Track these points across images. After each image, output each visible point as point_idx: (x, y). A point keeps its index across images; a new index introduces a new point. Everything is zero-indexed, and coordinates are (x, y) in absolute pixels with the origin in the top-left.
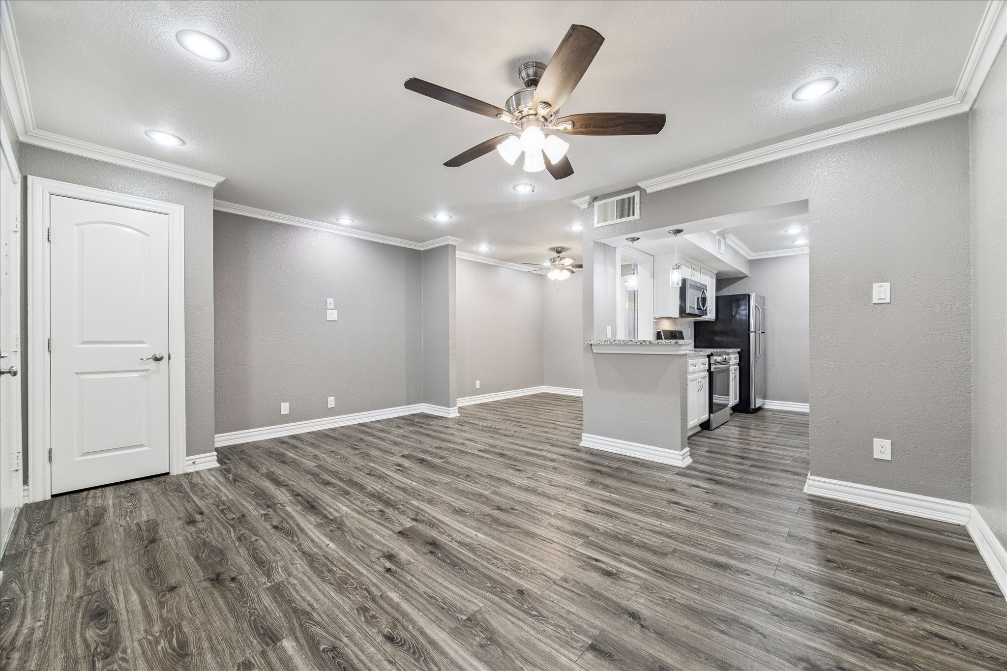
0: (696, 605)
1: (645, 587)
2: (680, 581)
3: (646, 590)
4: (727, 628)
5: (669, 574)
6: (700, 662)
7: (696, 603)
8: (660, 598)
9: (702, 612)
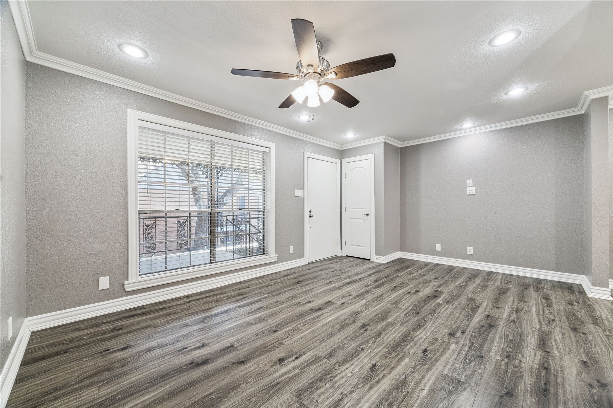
0: (236, 391)
1: (262, 373)
2: (262, 392)
3: (261, 373)
4: (211, 398)
5: (272, 389)
6: (201, 376)
7: (238, 392)
8: (251, 377)
9: (229, 393)
